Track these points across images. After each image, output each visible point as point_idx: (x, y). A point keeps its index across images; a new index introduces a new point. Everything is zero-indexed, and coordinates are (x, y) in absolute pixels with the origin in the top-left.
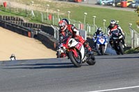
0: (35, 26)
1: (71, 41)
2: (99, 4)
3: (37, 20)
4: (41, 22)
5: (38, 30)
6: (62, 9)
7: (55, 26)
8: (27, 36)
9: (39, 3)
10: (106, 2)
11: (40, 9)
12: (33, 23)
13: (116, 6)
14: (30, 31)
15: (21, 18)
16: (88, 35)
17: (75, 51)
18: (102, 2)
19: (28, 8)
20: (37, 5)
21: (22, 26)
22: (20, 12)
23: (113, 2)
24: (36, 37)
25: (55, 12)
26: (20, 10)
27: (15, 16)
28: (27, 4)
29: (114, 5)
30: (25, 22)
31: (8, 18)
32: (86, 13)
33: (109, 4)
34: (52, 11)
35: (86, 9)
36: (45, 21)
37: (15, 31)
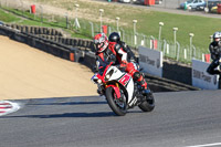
0: (80, 44)
1: (112, 71)
2: (182, 8)
3: (84, 35)
4: (90, 37)
5: (86, 51)
6: (124, 17)
8: (68, 59)
9: (88, 6)
10: (194, 5)
11: (88, 17)
12: (77, 39)
13: (211, 12)
14: (73, 52)
15: (59, 30)
16: (165, 57)
17: (117, 88)
18: (187, 6)
19: (70, 14)
20: (85, 10)
21: (61, 43)
22: (58, 21)
23: (205, 6)
24: (82, 61)
25: (113, 21)
26: (57, 17)
27: (50, 28)
28: (69, 9)
29: (207, 10)
30: (65, 36)
31: (38, 31)
32: (162, 24)
33: (198, 9)
34: (107, 20)
35: (163, 17)
37: (48, 52)
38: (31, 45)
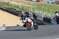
2: (49, 3)
3: (22, 10)
6: (33, 5)
7: (30, 12)
8: (18, 16)
10: (52, 2)
11: (23, 5)
12: (20, 11)
13: (56, 4)
14: (19, 14)
15: (16, 8)
16: (44, 16)
19: (19, 4)
20: (22, 3)
21: (16, 12)
23: (54, 2)
25: (30, 6)
26: (15, 5)
27: (13, 8)
30: (17, 10)
31: (10, 9)
32: (43, 7)
34: (28, 6)
35: (43, 5)
36: (26, 10)
37: (13, 14)
38: (8, 12)
